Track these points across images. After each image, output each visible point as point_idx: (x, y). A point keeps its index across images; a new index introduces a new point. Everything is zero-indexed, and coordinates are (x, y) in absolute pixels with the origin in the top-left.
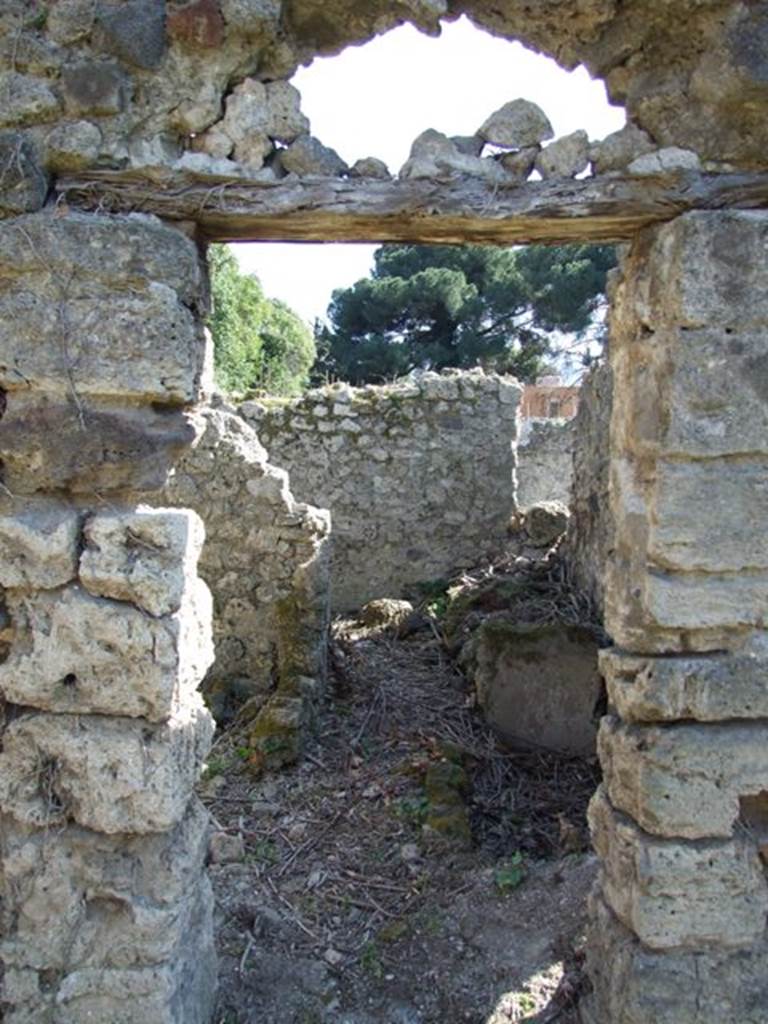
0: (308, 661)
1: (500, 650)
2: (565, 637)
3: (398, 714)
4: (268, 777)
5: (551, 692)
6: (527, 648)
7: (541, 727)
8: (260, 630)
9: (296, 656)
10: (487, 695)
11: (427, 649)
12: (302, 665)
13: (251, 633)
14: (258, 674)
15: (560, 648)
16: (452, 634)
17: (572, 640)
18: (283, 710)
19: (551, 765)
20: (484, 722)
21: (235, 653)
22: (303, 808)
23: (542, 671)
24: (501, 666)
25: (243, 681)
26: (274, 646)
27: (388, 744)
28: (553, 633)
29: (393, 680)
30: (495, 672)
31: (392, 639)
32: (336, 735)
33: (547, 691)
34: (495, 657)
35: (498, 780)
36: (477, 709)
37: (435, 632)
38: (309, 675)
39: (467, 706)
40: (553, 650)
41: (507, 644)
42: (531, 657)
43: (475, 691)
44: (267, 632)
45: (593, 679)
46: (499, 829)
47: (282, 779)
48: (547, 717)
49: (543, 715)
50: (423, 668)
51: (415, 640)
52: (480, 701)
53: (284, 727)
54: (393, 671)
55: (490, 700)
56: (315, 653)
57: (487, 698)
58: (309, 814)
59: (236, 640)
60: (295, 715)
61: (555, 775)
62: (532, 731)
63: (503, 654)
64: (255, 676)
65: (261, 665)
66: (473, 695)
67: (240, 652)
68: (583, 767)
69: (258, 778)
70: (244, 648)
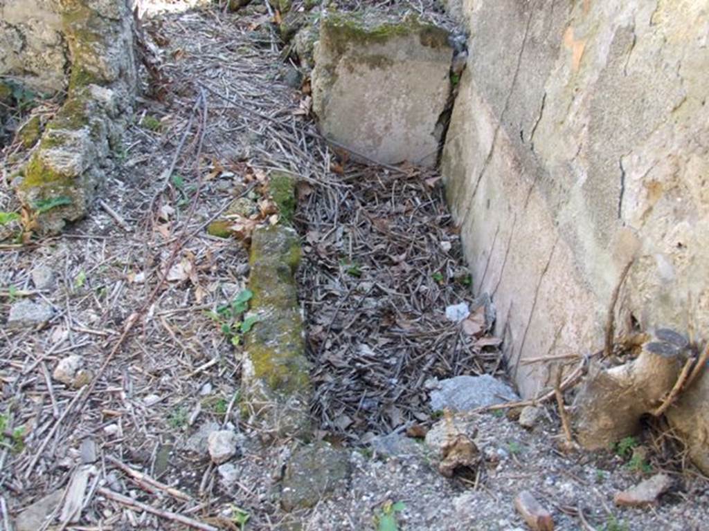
0: (102, 65)
1: (341, 52)
2: (417, 39)
3: (223, 124)
4: (44, 248)
5: (394, 101)
6: (373, 50)
7: (380, 139)
8: (39, 14)
9: (86, 56)
10: (324, 102)
11: (258, 28)
12: (94, 70)
13: (27, 18)
14: (48, 71)
15: (409, 52)
16: (286, 12)
17: (424, 44)
18: (58, 152)
19: (389, 185)
20: (319, 133)
21: (11, 44)
22: (85, 306)
23: (387, 78)
24: (341, 71)
25: (30, 80)
26: (62, 36)
27: (209, 176)
28: (404, 34)
29: (220, 70)
30: (334, 76)
31: (222, 10)
32: (144, 163)
33: (389, 100)
34: (335, 60)
35: (334, 211)
36: (311, 117)
37: (268, 6)
38: (106, 83)
39: (301, 112)
40: (401, 55)
41: (350, 45)
42: (377, 62)
43: (310, 93)
44: (49, 17)
45: (441, 90)
46: (335, 286)
47: (64, 248)
48: (386, 128)
49: (383, 126)
50: (254, 53)
51: (246, 14)
52: (315, 108)
53: (62, 175)
54: (221, 56)
55: (327, 108)
56: (113, 51)
57: (323, 106)
58: (94, 317)
59: (10, 26)
60: (76, 159)
61: (393, 195)
62: (370, 142)
63: (345, 57)
64: (44, 74)
65: (48, 61)
66: (308, 98)
67: (18, 43)
68: (421, 187)
69: (29, 249)
70: (23, 37)
